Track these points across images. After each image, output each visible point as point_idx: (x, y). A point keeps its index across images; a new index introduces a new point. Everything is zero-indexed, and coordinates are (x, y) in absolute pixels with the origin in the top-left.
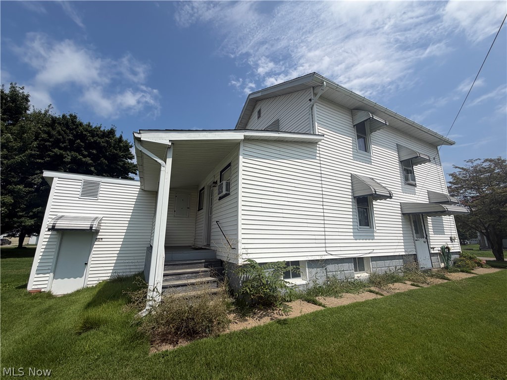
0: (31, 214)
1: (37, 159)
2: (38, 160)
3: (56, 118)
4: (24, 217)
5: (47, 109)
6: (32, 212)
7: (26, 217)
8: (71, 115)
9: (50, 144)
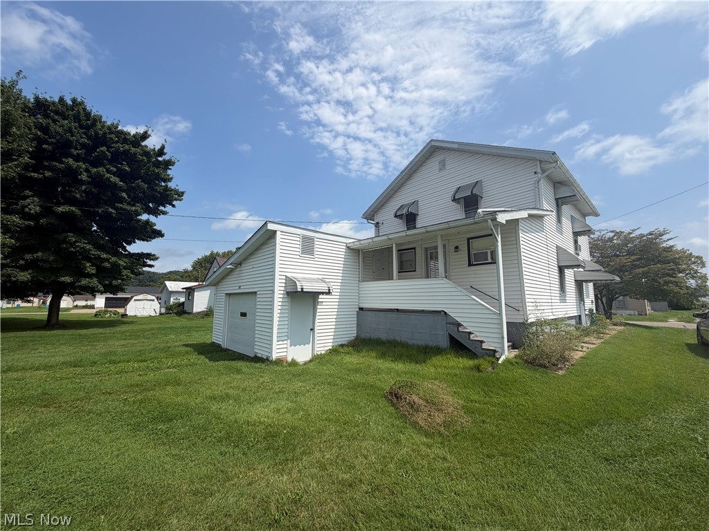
0: (22, 262)
1: (29, 171)
2: (32, 174)
3: (46, 101)
4: (9, 267)
5: (15, 78)
6: (23, 259)
7: (12, 267)
8: (74, 100)
9: (50, 148)
